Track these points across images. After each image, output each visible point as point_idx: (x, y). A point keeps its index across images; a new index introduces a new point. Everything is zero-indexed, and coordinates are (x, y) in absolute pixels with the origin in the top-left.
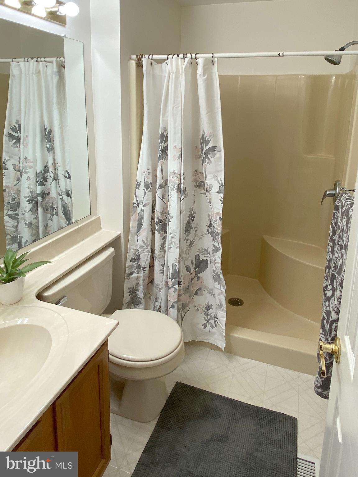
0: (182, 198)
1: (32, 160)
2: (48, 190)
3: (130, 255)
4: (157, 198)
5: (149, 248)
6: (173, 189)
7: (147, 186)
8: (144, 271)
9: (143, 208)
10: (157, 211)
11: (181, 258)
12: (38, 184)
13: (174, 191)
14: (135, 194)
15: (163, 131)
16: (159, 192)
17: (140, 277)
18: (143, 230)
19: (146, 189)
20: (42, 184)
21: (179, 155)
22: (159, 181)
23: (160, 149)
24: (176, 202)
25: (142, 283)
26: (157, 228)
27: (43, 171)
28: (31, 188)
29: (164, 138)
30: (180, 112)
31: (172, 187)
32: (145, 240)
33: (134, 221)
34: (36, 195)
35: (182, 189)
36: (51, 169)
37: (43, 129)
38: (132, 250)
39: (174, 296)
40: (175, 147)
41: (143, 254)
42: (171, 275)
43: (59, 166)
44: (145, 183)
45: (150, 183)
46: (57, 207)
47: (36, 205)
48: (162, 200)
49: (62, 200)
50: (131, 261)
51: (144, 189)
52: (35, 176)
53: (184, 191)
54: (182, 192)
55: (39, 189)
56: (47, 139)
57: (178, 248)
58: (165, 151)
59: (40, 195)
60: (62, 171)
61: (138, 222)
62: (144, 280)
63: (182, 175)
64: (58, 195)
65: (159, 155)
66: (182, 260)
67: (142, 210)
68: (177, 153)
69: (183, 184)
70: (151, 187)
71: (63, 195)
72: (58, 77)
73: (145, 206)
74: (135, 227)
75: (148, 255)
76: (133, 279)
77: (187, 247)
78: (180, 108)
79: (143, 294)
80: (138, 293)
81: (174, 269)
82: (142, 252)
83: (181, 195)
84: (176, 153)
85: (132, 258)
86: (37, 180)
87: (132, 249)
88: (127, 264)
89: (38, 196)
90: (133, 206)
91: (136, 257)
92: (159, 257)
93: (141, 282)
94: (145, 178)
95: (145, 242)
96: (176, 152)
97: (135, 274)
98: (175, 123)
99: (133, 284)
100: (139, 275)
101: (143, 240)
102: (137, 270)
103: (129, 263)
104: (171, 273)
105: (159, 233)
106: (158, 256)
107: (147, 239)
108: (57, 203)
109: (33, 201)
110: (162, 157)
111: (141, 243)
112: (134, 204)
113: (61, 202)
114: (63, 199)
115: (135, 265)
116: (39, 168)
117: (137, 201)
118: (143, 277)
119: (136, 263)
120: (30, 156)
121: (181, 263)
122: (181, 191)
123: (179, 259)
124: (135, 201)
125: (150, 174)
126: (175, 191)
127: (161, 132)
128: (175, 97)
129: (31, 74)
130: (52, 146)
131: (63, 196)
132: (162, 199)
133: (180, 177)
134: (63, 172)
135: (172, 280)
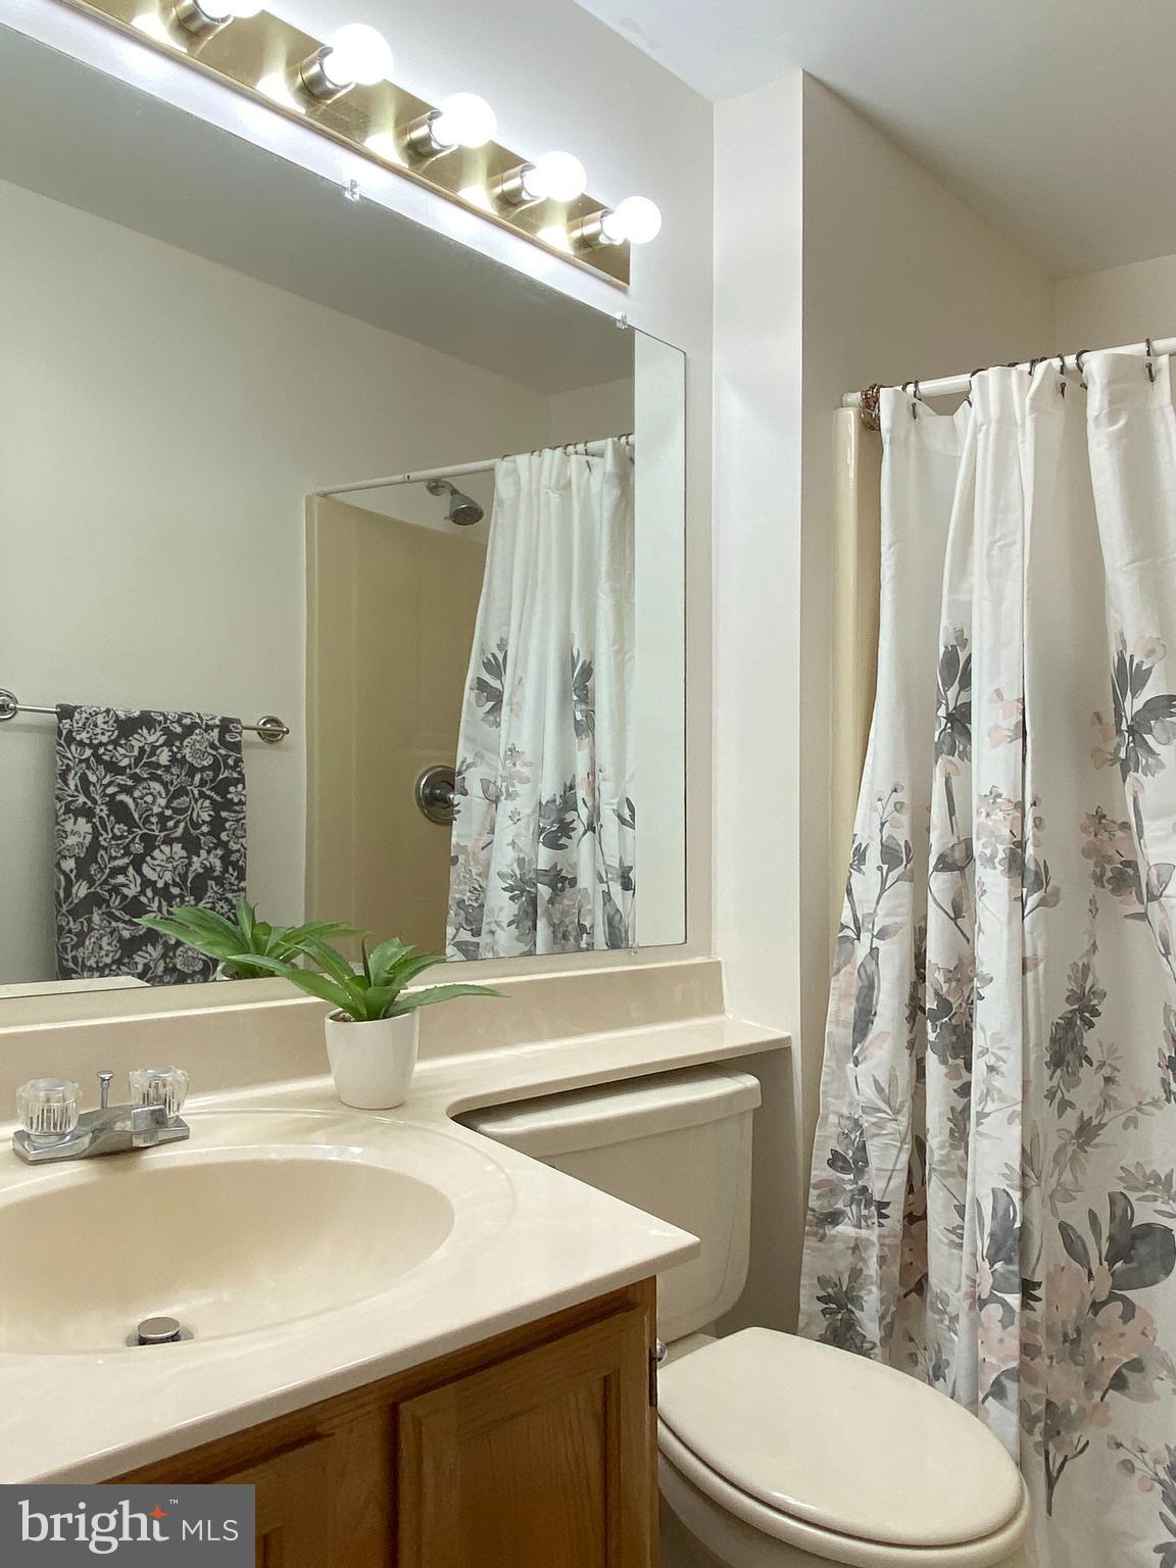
0: (1031, 902)
1: (528, 757)
2: (570, 870)
3: (828, 1137)
4: (932, 908)
5: (904, 1119)
6: (990, 860)
7: (890, 855)
8: (882, 1216)
9: (877, 943)
10: (933, 962)
11: (1032, 1174)
12: (541, 840)
13: (995, 868)
14: (849, 892)
15: (955, 643)
16: (939, 884)
17: (868, 1243)
18: (875, 1038)
19: (885, 867)
20: (554, 843)
21: (1016, 726)
22: (938, 842)
23: (942, 712)
24: (1004, 917)
25: (874, 1274)
26: (932, 1036)
27: (558, 801)
28: (521, 850)
29: (957, 670)
30: (1017, 563)
31: (988, 852)
32: (884, 1085)
33: (844, 996)
34: (532, 875)
35: (1031, 866)
36: (581, 793)
37: (568, 660)
38: (833, 1119)
39: (1001, 1341)
40: (998, 693)
41: (876, 1141)
42: (987, 1242)
43: (604, 780)
44: (882, 844)
45: (902, 844)
46: (592, 927)
47: (530, 909)
48: (954, 920)
49: (607, 896)
50: (831, 1163)
51: (880, 868)
52: (533, 812)
53: (1037, 874)
54: (1030, 878)
55: (544, 858)
56: (578, 692)
57: (1018, 1121)
58: (960, 719)
59: (545, 879)
60: (612, 798)
61: (857, 1000)
62: (882, 1260)
63: (1028, 806)
64: (597, 881)
65: (937, 734)
66: (1039, 1185)
67: (874, 952)
68: (1004, 718)
69: (1036, 846)
70: (908, 862)
71: (612, 879)
72: (616, 492)
73: (882, 934)
74: (845, 1025)
75: (899, 1152)
76: (839, 1246)
77: (1067, 1137)
78: (1018, 547)
79: (880, 1325)
80: (857, 1312)
81: (1000, 1213)
82: (874, 1130)
83: (1025, 890)
84: (1001, 718)
85: (835, 1153)
86: (541, 825)
87: (835, 1113)
88: (813, 1173)
89: (542, 879)
90: (840, 935)
91: (851, 1153)
92: (944, 1168)
93: (872, 1268)
94: (883, 825)
95: (887, 1091)
96: (1001, 711)
97: (846, 1224)
98: (997, 603)
99: (841, 1269)
100: (864, 1233)
101: (876, 1081)
102: (854, 1207)
103: (821, 1171)
104: (987, 1230)
105: (944, 1062)
106: (942, 1162)
107: (893, 1079)
108: (592, 912)
109: (523, 891)
110: (948, 741)
111: (868, 1091)
112: (844, 927)
113: (604, 905)
114: (609, 893)
115: (849, 1187)
116: (549, 789)
117: (856, 920)
118: (877, 1245)
119: (852, 1176)
120: (524, 745)
121: (1035, 1195)
122: (1026, 875)
123: (1024, 1175)
124: (846, 916)
125: (902, 807)
126: (1000, 868)
127: (946, 647)
128: (999, 510)
129: (543, 491)
130: (590, 715)
131: (610, 883)
132: (953, 916)
133: (1019, 814)
134: (616, 801)
135: (992, 1265)
